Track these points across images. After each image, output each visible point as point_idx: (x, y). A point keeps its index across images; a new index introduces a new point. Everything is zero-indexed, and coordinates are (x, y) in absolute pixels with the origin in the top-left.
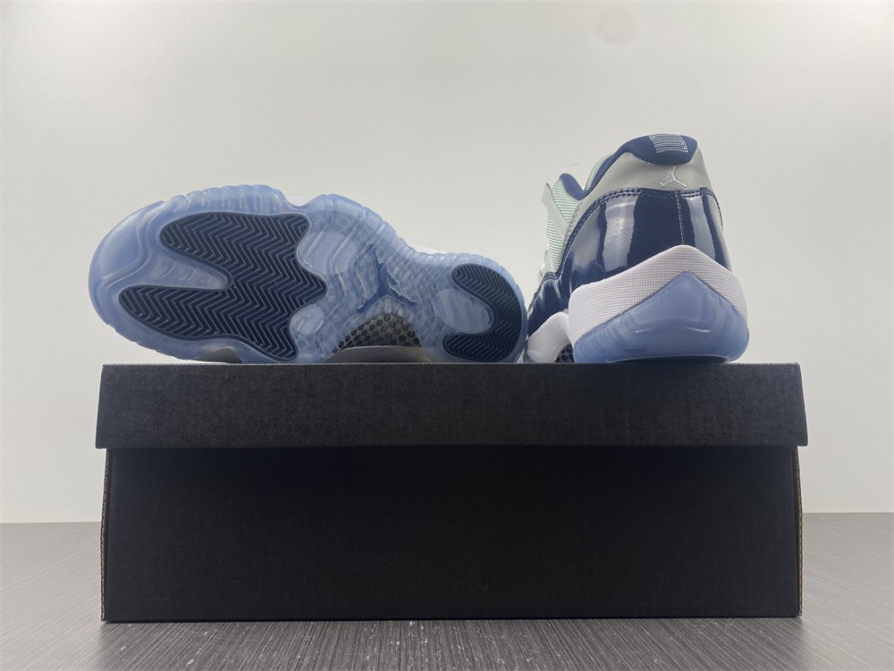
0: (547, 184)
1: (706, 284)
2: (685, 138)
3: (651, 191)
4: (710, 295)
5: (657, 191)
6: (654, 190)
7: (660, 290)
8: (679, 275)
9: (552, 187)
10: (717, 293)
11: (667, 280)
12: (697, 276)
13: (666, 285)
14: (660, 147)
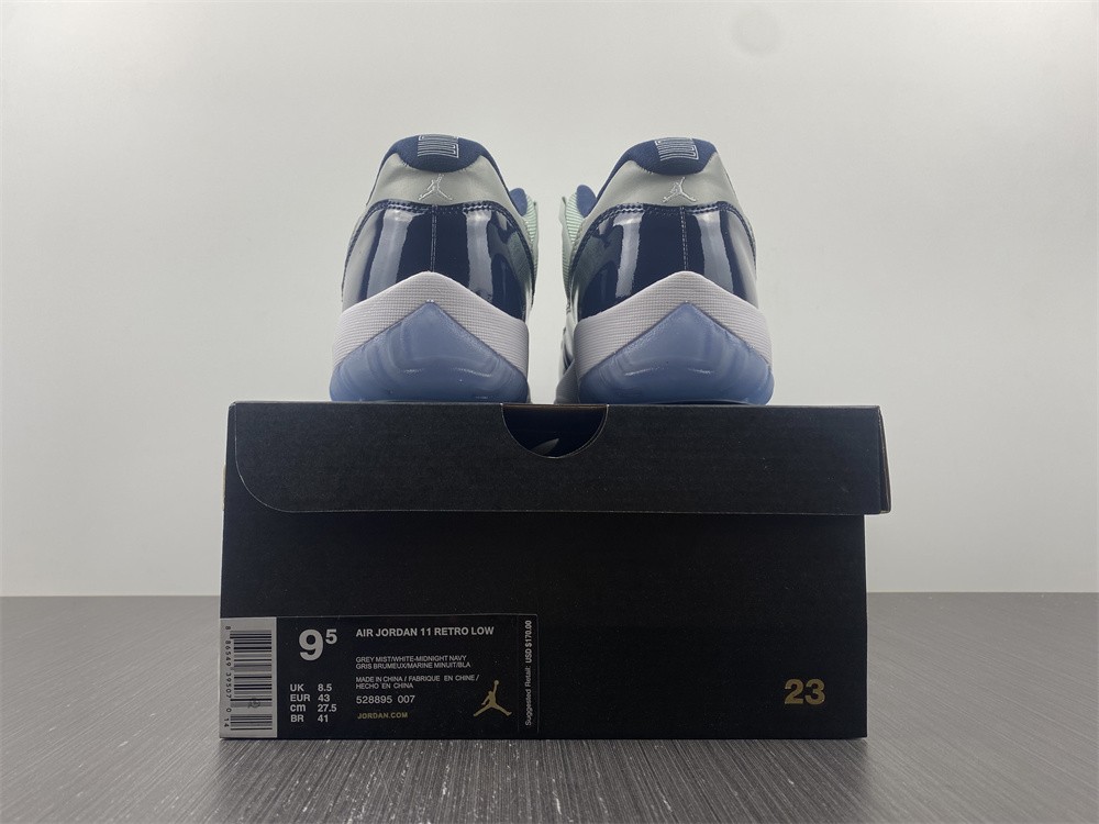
0: (564, 199)
1: (710, 317)
2: (698, 143)
3: (653, 207)
4: (714, 330)
5: (659, 206)
6: (656, 206)
7: (655, 325)
8: (678, 307)
9: (567, 201)
10: (723, 327)
11: (664, 313)
12: (699, 308)
13: (662, 320)
14: (665, 154)
